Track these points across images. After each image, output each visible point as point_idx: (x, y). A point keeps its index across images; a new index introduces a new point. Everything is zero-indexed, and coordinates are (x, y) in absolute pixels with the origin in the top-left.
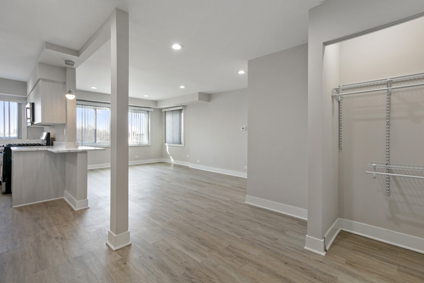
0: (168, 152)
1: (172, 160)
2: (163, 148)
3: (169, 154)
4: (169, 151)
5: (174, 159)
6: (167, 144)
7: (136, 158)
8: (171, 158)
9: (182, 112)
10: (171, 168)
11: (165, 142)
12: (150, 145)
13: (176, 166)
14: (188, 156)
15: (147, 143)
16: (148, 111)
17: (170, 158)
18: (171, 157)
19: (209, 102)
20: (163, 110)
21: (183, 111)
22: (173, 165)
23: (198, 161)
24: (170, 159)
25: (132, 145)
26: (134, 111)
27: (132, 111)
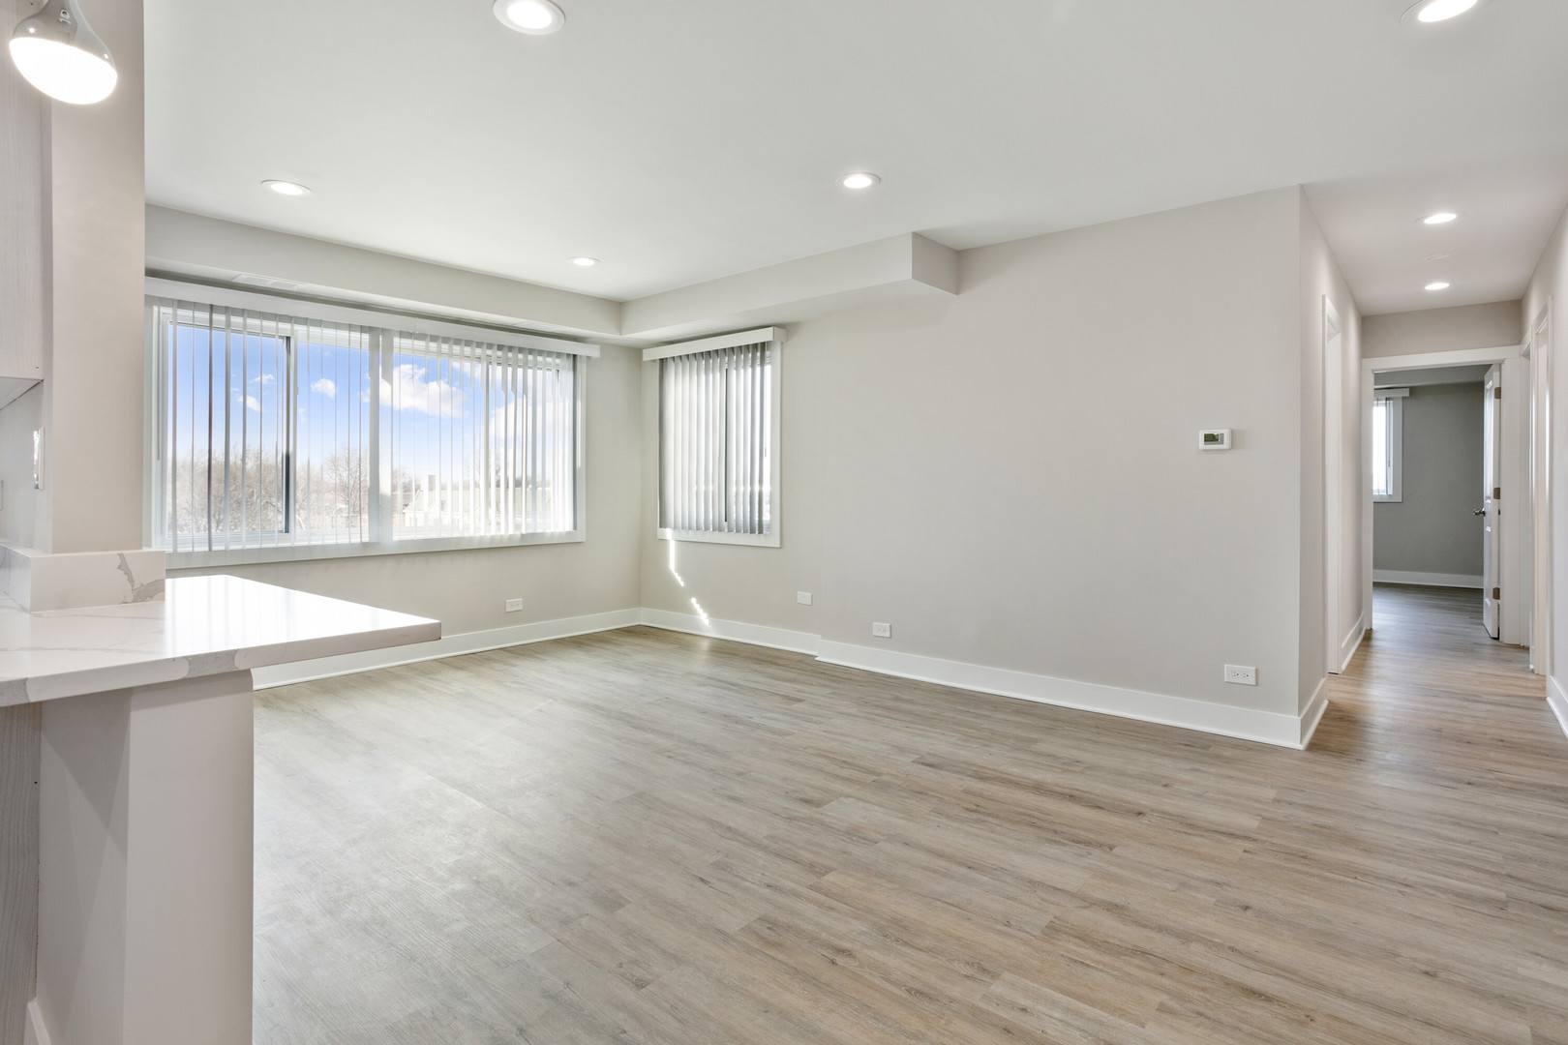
0: (676, 575)
1: (703, 617)
2: (647, 552)
3: (682, 584)
4: (681, 570)
5: (714, 611)
6: (668, 533)
7: (508, 610)
8: (697, 607)
9: (767, 360)
10: (700, 663)
11: (663, 524)
12: (581, 537)
13: (725, 651)
14: (804, 597)
15: (568, 527)
16: (575, 356)
17: (691, 605)
18: (694, 600)
19: (957, 293)
20: (650, 355)
21: (774, 354)
22: (705, 645)
23: (881, 628)
24: (690, 611)
25: (493, 537)
26: (500, 353)
27: (489, 352)
